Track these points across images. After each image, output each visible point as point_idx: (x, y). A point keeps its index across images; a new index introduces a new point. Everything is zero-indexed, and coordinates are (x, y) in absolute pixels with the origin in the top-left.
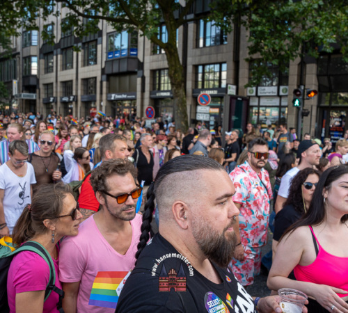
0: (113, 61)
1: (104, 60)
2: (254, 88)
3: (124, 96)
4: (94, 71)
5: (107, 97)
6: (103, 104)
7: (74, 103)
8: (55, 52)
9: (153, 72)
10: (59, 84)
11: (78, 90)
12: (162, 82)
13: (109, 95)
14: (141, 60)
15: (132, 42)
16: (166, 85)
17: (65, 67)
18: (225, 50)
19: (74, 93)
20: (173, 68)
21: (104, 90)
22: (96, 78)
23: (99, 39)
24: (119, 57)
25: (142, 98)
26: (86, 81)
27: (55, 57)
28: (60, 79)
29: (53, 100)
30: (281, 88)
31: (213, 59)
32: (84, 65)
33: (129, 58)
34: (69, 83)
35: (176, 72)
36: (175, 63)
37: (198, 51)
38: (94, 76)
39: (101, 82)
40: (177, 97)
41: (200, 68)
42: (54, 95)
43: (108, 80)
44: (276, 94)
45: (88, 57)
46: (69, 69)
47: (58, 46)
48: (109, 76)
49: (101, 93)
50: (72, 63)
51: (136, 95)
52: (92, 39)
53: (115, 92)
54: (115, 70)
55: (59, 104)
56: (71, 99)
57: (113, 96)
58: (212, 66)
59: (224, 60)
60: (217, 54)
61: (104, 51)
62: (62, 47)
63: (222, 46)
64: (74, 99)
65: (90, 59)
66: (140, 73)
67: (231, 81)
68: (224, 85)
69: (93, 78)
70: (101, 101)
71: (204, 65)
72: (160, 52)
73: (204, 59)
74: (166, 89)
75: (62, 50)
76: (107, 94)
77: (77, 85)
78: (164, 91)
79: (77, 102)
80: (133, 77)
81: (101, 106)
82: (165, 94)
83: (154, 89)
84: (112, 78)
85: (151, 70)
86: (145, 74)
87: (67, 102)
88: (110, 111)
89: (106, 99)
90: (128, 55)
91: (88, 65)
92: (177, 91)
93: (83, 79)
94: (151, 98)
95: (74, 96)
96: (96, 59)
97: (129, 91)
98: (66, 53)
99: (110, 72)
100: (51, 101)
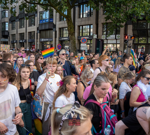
0: (42, 24)
1: (38, 24)
2: (105, 36)
3: (48, 40)
4: (34, 29)
5: (40, 40)
6: (38, 43)
8: (16, 20)
9: (60, 29)
10: (18, 34)
11: (27, 37)
12: (64, 33)
13: (40, 39)
14: (55, 24)
15: (50, 16)
16: (66, 35)
17: (21, 27)
18: (92, 19)
20: (70, 27)
21: (38, 37)
22: (35, 32)
23: (36, 14)
24: (45, 22)
25: (55, 41)
26: (30, 33)
27: (16, 23)
28: (19, 32)
29: (16, 42)
30: (117, 35)
31: (87, 23)
34: (23, 34)
35: (71, 28)
36: (71, 24)
37: (80, 20)
39: (37, 34)
40: (72, 39)
41: (81, 27)
42: (16, 40)
43: (40, 33)
44: (115, 38)
46: (22, 28)
47: (17, 18)
48: (40, 31)
49: (37, 38)
50: (24, 25)
51: (52, 39)
52: (33, 14)
53: (43, 38)
54: (43, 28)
55: (18, 43)
56: (24, 41)
57: (42, 40)
58: (86, 26)
59: (92, 24)
60: (88, 20)
61: (38, 19)
63: (91, 17)
64: (25, 41)
65: (32, 24)
66: (54, 29)
67: (95, 32)
68: (91, 35)
69: (33, 32)
70: (37, 42)
71: (82, 26)
72: (63, 20)
73: (83, 23)
74: (66, 36)
75: (19, 19)
76: (39, 39)
77: (26, 35)
78: (65, 37)
79: (26, 42)
80: (51, 31)
81: (37, 44)
82: (65, 39)
83: (60, 36)
84: (42, 32)
85: (59, 28)
86: (57, 30)
87: (22, 43)
88: (41, 46)
89: (39, 41)
90: (49, 22)
91: (31, 26)
92: (71, 37)
93: (29, 32)
94: (59, 40)
95: (25, 40)
96: (35, 23)
97: (50, 38)
98: (21, 21)
99: (41, 29)
100: (15, 42)
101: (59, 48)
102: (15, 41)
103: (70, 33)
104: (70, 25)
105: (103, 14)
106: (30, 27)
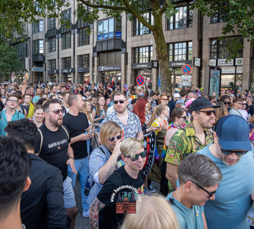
0: (102, 41)
1: (95, 41)
2: (215, 61)
3: (112, 68)
4: (87, 49)
5: (98, 69)
6: (95, 74)
7: (72, 74)
8: (57, 36)
9: (134, 49)
10: (60, 59)
11: (75, 64)
12: (141, 57)
13: (99, 67)
14: (125, 41)
15: (117, 27)
16: (144, 59)
17: (64, 47)
18: (191, 31)
19: (72, 67)
20: (160, 45)
21: (96, 63)
22: (89, 55)
23: (91, 26)
24: (107, 38)
25: (126, 69)
27: (57, 40)
28: (60, 57)
29: (56, 72)
30: (237, 59)
31: (182, 38)
32: (79, 46)
33: (115, 39)
34: (69, 59)
35: (162, 48)
37: (169, 33)
38: (87, 53)
39: (93, 58)
41: (171, 46)
42: (57, 68)
43: (98, 56)
44: (233, 64)
46: (68, 48)
47: (59, 32)
49: (93, 66)
50: (71, 44)
51: (120, 67)
52: (86, 25)
53: (103, 66)
54: (105, 48)
55: (60, 74)
56: (70, 71)
57: (102, 68)
58: (180, 44)
59: (190, 39)
60: (185, 34)
61: (95, 34)
62: (62, 32)
63: (188, 28)
64: (72, 71)
65: (84, 41)
66: (123, 50)
67: (196, 55)
68: (190, 58)
69: (86, 55)
70: (93, 72)
71: (174, 44)
72: (139, 34)
73: (174, 39)
74: (144, 62)
75: (62, 34)
76: (97, 67)
77: (74, 60)
78: (143, 64)
79: (74, 73)
80: (118, 53)
81: (93, 76)
83: (134, 62)
84: (101, 55)
85: (132, 48)
86: (128, 51)
87: (67, 73)
88: (100, 79)
89: (97, 71)
90: (114, 37)
91: (82, 45)
93: (79, 56)
94: (132, 69)
95: (72, 69)
96: (89, 40)
97: (115, 64)
98: (65, 36)
99: (101, 50)
101: (140, 83)
102: (55, 71)
103: (160, 56)
104: (160, 42)
105: (211, 23)
106: (81, 48)
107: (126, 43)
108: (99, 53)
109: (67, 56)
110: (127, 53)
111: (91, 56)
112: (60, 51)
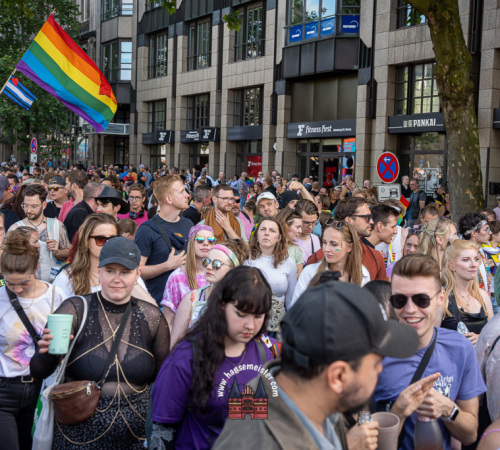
0: (301, 45)
1: (281, 45)
3: (328, 129)
4: (257, 71)
5: (286, 131)
6: (279, 146)
7: (212, 144)
8: (171, 29)
9: (396, 69)
10: (179, 100)
11: (221, 116)
12: (418, 93)
13: (291, 127)
14: (368, 44)
15: (346, 2)
16: (427, 101)
17: (192, 64)
19: (212, 124)
20: (448, 59)
21: (281, 114)
22: (262, 86)
24: (316, 36)
25: (369, 134)
26: (239, 93)
27: (171, 41)
28: (181, 91)
29: (166, 138)
32: (235, 59)
33: (338, 38)
34: (202, 99)
35: (453, 67)
36: (453, 45)
38: (257, 82)
39: (274, 97)
40: (457, 129)
42: (168, 128)
43: (289, 91)
45: (244, 41)
46: (202, 67)
47: (177, 16)
48: (291, 82)
49: (274, 122)
50: (210, 54)
51: (354, 126)
53: (303, 120)
54: (307, 68)
55: (177, 146)
56: (206, 137)
57: (301, 129)
61: (282, 23)
62: (188, 18)
64: (211, 136)
65: (248, 44)
66: (364, 73)
69: (254, 87)
70: (273, 139)
74: (426, 110)
75: (187, 24)
76: (286, 123)
77: (219, 103)
78: (422, 116)
79: (218, 142)
80: (347, 83)
81: (272, 152)
82: (424, 123)
83: (398, 110)
84: (298, 87)
85: (390, 66)
86: (377, 77)
87: (197, 143)
88: (294, 162)
89: (285, 136)
90: (338, 34)
91: (244, 59)
92: (455, 115)
93: (233, 91)
94: (389, 133)
95: (212, 129)
96: (263, 42)
97: (338, 118)
98: (196, 30)
99: (295, 73)
100: (161, 139)
101: (388, 175)
102: (163, 135)
103: (446, 91)
104: (448, 48)
106: (241, 65)
107: (372, 50)
108: (291, 83)
109: (200, 91)
110: (376, 83)
111: (268, 91)
112: (178, 76)
